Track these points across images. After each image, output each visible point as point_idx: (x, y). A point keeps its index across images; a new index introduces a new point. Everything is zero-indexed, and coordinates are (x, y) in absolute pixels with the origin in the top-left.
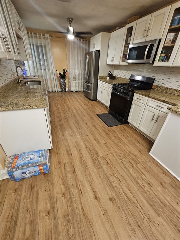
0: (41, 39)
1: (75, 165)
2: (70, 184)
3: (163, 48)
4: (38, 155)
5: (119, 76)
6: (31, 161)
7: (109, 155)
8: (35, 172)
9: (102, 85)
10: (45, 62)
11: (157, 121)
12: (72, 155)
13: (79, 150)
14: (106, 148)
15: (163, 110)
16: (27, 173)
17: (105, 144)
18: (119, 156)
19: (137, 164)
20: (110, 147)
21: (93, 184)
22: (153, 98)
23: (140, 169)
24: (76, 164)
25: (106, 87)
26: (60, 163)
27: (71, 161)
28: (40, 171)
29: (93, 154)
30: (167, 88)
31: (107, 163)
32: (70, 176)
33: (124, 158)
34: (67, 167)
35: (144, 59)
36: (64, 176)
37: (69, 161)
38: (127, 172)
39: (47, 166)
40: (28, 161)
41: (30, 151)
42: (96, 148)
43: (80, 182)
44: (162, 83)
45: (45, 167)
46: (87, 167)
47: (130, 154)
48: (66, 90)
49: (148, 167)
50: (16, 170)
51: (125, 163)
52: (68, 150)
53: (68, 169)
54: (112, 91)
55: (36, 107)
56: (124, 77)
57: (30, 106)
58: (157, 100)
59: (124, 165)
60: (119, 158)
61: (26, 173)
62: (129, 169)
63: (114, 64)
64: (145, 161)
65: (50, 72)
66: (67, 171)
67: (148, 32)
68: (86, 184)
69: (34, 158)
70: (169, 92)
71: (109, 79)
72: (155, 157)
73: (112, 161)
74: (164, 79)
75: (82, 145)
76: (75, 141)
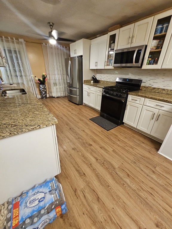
0: (14, 43)
1: (95, 188)
2: (102, 221)
3: (150, 52)
4: (47, 190)
5: (103, 80)
6: (42, 204)
7: (124, 164)
8: (50, 220)
9: (88, 89)
10: (21, 68)
11: (158, 119)
12: (86, 175)
13: (90, 165)
14: (117, 156)
15: (163, 108)
16: (40, 226)
17: (114, 151)
18: (135, 163)
19: (155, 168)
20: (120, 154)
21: (128, 211)
22: (151, 98)
23: (161, 173)
24: (96, 186)
25: (94, 90)
26: (75, 191)
27: (88, 184)
28: (56, 214)
29: (107, 167)
30: (155, 88)
31: (128, 175)
32: (96, 207)
33: (140, 164)
34: (87, 195)
35: (132, 62)
36: (89, 209)
37: (85, 184)
38: (152, 181)
40: (37, 207)
42: (107, 158)
43: (112, 213)
44: (149, 84)
46: (110, 187)
47: (142, 157)
48: (46, 96)
49: (166, 169)
51: (144, 169)
52: (78, 169)
53: (89, 196)
54: (102, 94)
55: (45, 126)
56: (108, 80)
58: (156, 99)
59: (145, 173)
60: (135, 165)
61: (38, 228)
62: (151, 176)
63: (98, 68)
64: (160, 163)
65: (27, 79)
66: (89, 201)
67: (133, 39)
68: (120, 212)
69: (44, 198)
70: (157, 92)
71: (93, 82)
72: (166, 155)
73: (131, 170)
74: (150, 80)
75: (91, 159)
76: (80, 154)
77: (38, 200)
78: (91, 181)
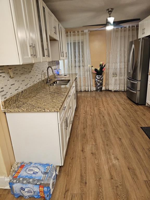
4: (43, 170)
6: (34, 175)
8: (34, 192)
12: (87, 185)
13: (99, 179)
16: (26, 190)
26: (67, 191)
28: (40, 193)
37: (80, 192)
39: (49, 189)
41: (36, 163)
45: (45, 189)
50: (16, 182)
52: (84, 174)
55: (49, 111)
57: (42, 109)
61: (24, 190)
69: (37, 173)
76: (96, 162)
77: (33, 172)
78: (88, 193)
